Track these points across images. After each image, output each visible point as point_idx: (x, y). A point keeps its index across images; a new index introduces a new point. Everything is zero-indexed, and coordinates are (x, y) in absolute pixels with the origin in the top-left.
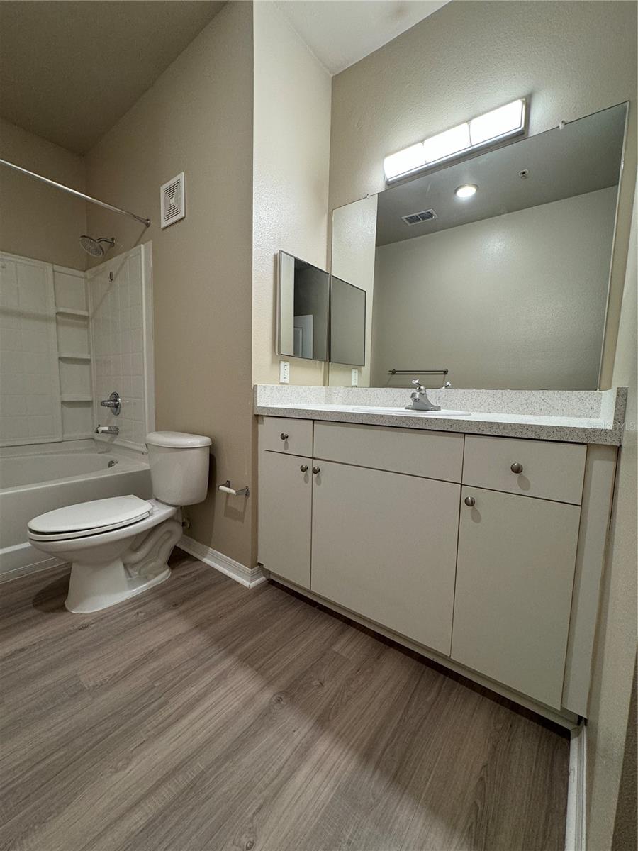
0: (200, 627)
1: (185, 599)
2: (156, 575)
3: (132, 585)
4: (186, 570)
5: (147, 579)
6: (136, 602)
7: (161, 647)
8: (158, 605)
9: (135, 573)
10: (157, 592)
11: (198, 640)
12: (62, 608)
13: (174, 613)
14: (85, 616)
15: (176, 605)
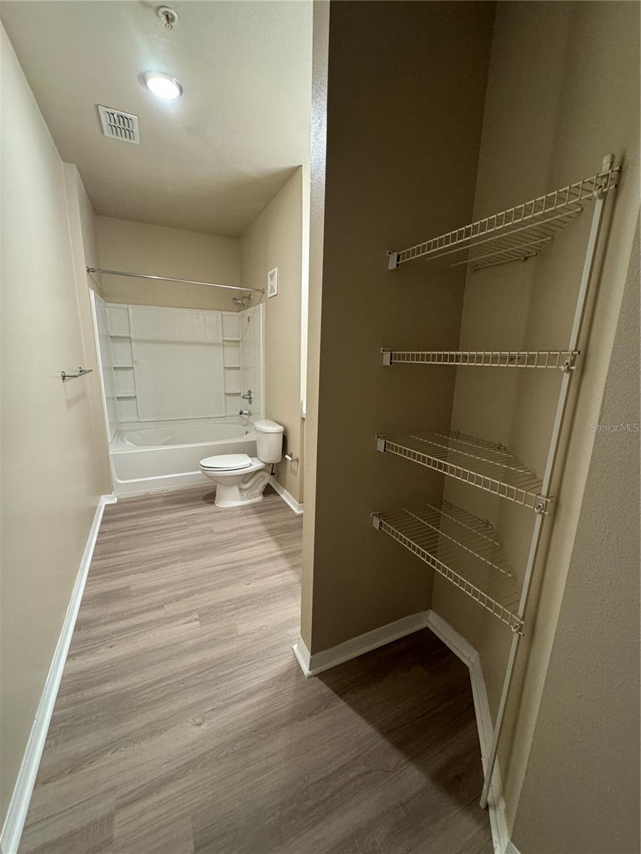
0: (264, 523)
1: (263, 511)
2: (254, 498)
3: (242, 499)
4: (270, 499)
5: (250, 499)
6: (243, 507)
7: (245, 526)
8: (251, 511)
9: (245, 494)
10: (253, 506)
11: (262, 528)
12: (213, 503)
13: (257, 515)
14: (220, 508)
15: (258, 513)
